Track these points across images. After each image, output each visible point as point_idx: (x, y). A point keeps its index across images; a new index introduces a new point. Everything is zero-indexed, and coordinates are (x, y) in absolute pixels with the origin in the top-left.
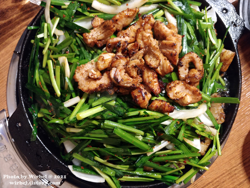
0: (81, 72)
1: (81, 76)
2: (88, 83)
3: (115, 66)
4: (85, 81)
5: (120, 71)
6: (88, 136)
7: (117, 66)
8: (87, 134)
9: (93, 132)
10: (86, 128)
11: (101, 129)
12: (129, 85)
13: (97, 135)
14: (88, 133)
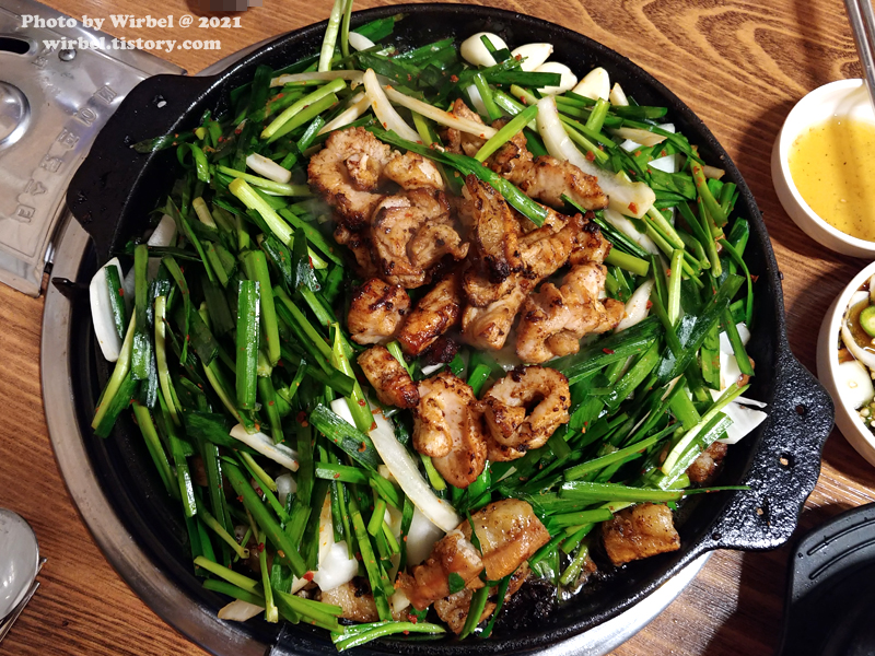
0: (352, 141)
1: (344, 147)
2: (334, 169)
3: (415, 201)
4: (334, 160)
5: (407, 215)
6: (205, 249)
7: (417, 205)
8: (208, 243)
9: (221, 248)
10: (222, 233)
11: (237, 259)
12: (384, 254)
13: (218, 263)
14: (212, 242)
